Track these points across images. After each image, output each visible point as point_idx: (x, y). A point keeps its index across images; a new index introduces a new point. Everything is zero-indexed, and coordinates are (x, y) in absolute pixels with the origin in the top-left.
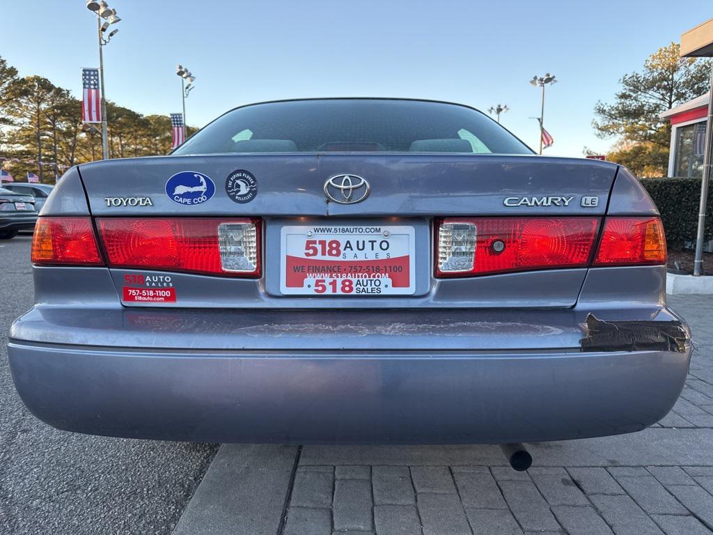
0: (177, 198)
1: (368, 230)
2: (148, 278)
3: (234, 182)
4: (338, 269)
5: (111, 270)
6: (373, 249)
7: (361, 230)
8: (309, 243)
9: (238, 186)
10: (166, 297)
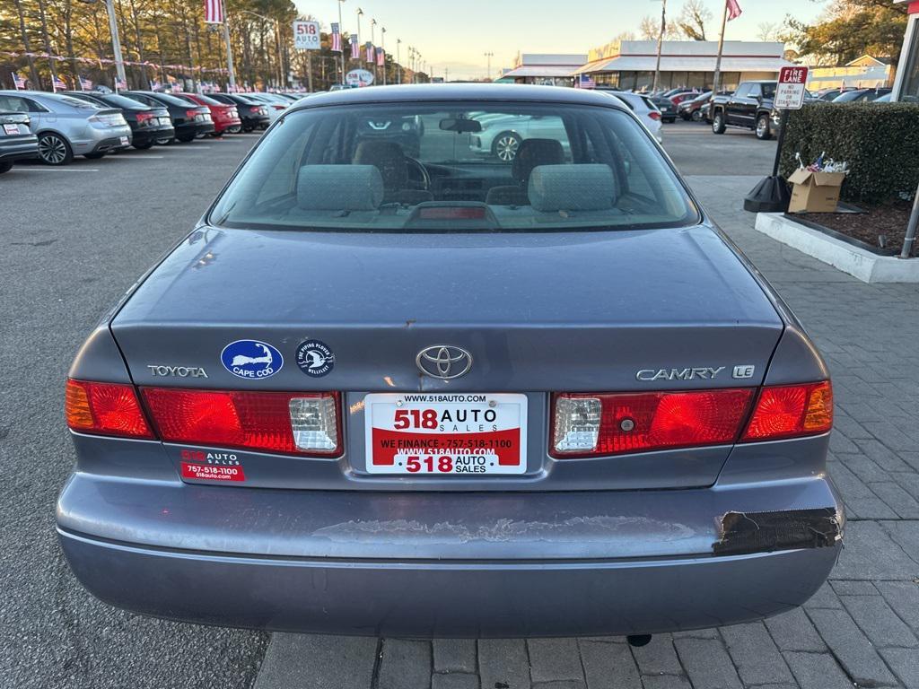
0: (236, 370)
1: (470, 399)
2: (210, 456)
3: (305, 353)
4: (435, 443)
5: (164, 444)
6: (476, 420)
7: (461, 399)
8: (399, 413)
9: (311, 358)
10: (232, 475)
